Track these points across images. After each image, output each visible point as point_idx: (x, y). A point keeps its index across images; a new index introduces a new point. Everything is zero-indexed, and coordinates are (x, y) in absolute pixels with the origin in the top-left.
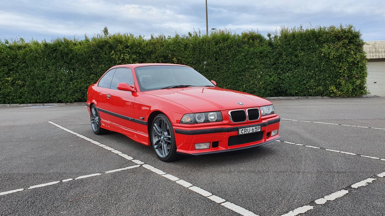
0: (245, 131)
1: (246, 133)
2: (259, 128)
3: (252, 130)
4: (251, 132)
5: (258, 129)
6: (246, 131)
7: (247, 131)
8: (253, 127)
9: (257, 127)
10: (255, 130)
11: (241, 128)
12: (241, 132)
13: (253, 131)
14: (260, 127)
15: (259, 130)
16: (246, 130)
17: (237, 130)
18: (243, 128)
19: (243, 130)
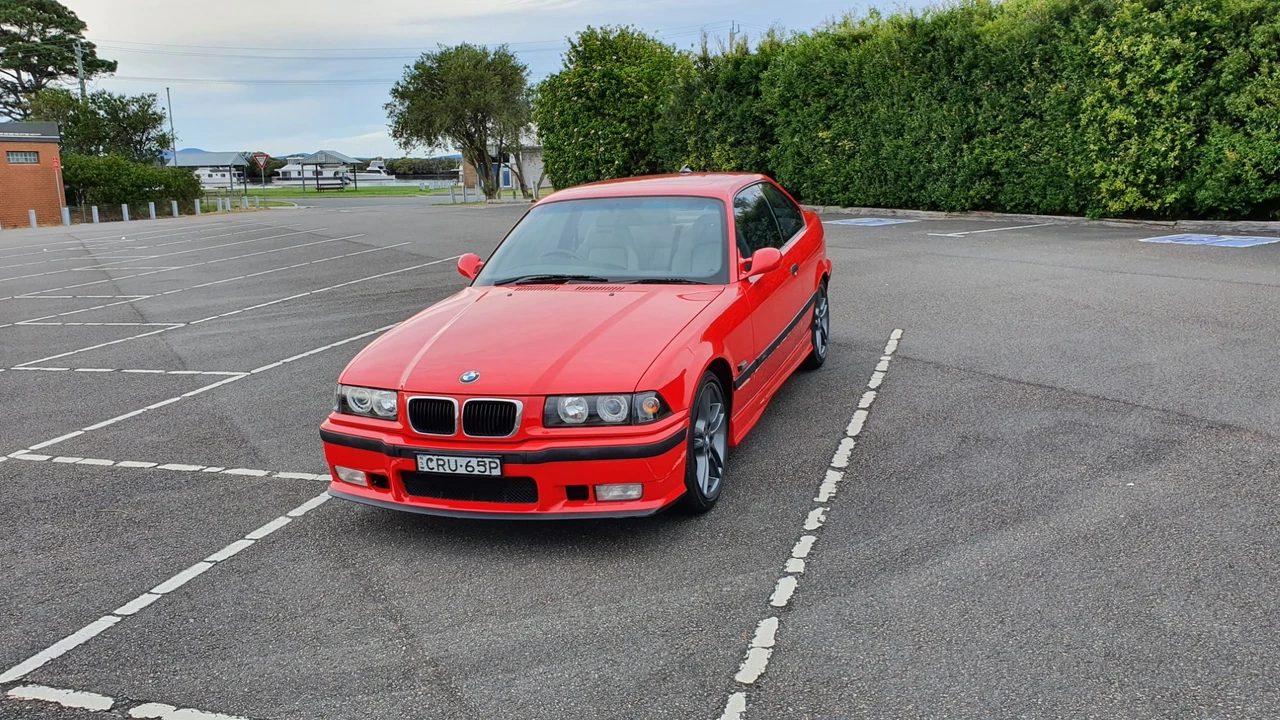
0: (438, 465)
1: (441, 470)
2: (493, 465)
3: (467, 466)
4: (461, 471)
5: (491, 468)
6: (443, 466)
7: (446, 466)
8: (469, 459)
9: (487, 460)
10: (477, 469)
11: (425, 452)
12: (425, 464)
13: (470, 469)
14: (498, 461)
15: (497, 472)
16: (441, 462)
17: (412, 455)
18: (433, 455)
19: (432, 460)
